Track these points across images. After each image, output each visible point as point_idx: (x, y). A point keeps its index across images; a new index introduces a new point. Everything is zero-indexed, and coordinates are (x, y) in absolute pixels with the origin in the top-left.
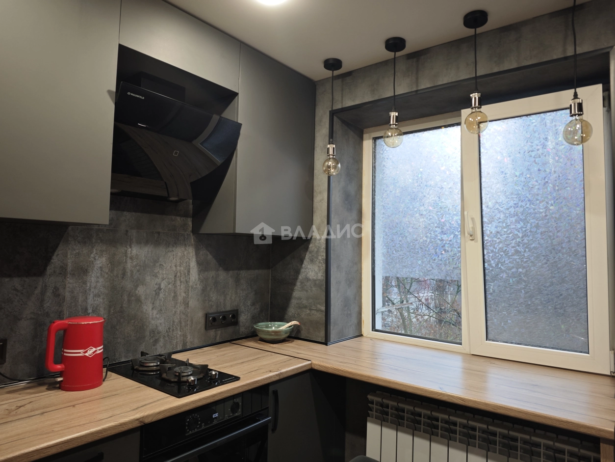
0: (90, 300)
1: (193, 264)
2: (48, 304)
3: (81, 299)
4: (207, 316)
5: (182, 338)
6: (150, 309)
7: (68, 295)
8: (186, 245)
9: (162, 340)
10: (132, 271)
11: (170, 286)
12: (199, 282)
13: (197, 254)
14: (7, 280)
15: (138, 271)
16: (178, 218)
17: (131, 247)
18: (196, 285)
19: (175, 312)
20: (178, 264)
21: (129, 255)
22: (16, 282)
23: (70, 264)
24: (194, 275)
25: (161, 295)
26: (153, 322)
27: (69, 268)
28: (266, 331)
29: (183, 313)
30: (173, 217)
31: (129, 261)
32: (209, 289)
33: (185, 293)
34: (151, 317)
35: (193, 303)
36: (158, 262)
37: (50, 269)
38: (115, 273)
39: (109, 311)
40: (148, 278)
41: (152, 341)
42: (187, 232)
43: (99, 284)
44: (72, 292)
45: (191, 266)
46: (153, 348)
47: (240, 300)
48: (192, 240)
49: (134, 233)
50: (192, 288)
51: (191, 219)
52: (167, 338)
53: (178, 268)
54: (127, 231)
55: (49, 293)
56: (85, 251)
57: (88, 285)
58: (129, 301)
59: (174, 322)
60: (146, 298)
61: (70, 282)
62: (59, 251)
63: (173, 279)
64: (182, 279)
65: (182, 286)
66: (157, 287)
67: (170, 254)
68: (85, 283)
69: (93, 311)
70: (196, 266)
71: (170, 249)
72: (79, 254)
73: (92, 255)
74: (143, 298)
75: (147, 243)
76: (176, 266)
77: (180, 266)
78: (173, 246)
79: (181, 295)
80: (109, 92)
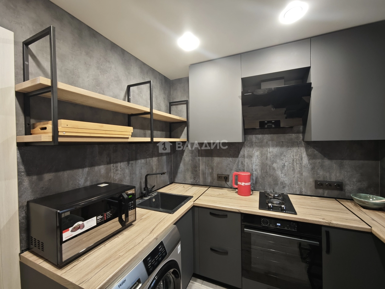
0: (254, 167)
1: (304, 155)
2: (240, 166)
3: (250, 166)
4: (316, 182)
5: (299, 189)
6: (280, 173)
7: (246, 164)
8: (299, 147)
9: (287, 187)
10: (270, 158)
11: (290, 165)
12: (309, 164)
13: (307, 151)
14: (228, 158)
15: (273, 157)
16: (294, 135)
17: (269, 148)
18: (307, 165)
19: (294, 177)
20: (294, 155)
21: (269, 151)
22: (231, 159)
24: (305, 160)
25: (285, 168)
26: (282, 179)
27: (246, 155)
29: (299, 177)
30: (290, 134)
31: (269, 153)
32: (316, 168)
33: (300, 168)
34: (280, 176)
35: (305, 174)
36: (283, 154)
37: (240, 156)
38: (263, 158)
39: (261, 172)
40: (278, 161)
41: (281, 186)
42: (299, 140)
43: (257, 162)
44: (247, 163)
45: (303, 156)
46: (282, 189)
47: (345, 177)
48: (303, 144)
49: (270, 142)
50: (304, 167)
51: (302, 134)
52: (290, 187)
54: (267, 142)
55: (240, 163)
56: (251, 149)
57: (253, 161)
58: (270, 169)
59: (293, 181)
60: (277, 169)
61: (246, 160)
62: (242, 150)
63: (292, 162)
64: (297, 162)
65: (297, 165)
66: (283, 164)
67: (289, 151)
68: (252, 161)
69: (255, 171)
70: (306, 156)
71: (290, 148)
72: (249, 151)
73: (254, 151)
74: (276, 168)
75: (277, 146)
77: (296, 156)
78: (291, 147)
79: (297, 169)
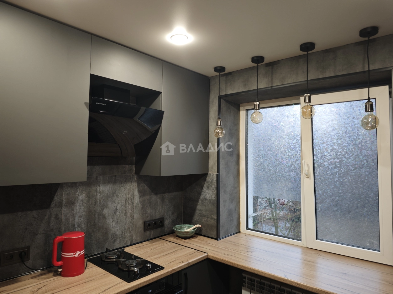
0: (76, 220)
1: (136, 193)
2: (52, 224)
3: (71, 220)
4: (145, 223)
5: (130, 237)
6: (111, 222)
7: (63, 218)
8: (131, 182)
9: (118, 239)
10: (100, 201)
11: (123, 207)
12: (140, 203)
13: (138, 187)
14: (29, 212)
15: (104, 200)
16: (127, 166)
17: (99, 187)
18: (138, 205)
19: (126, 222)
20: (127, 193)
21: (98, 191)
22: (34, 213)
23: (64, 200)
24: (137, 199)
25: (118, 213)
26: (113, 229)
27: (64, 202)
28: (180, 232)
29: (130, 222)
30: (124, 166)
31: (98, 195)
32: (146, 206)
33: (132, 210)
34: (111, 226)
35: (136, 216)
36: (115, 194)
37: (53, 204)
38: (90, 202)
39: (87, 225)
40: (110, 204)
41: (112, 241)
42: (132, 174)
43: (81, 210)
44: (66, 216)
45: (135, 194)
46: (113, 244)
47: (165, 211)
48: (136, 178)
49: (101, 178)
50: (136, 207)
51: (135, 166)
52: (121, 238)
53: (127, 196)
54: (97, 177)
55: (53, 218)
56: (73, 191)
57: (75, 211)
58: (99, 218)
59: (125, 228)
60: (109, 216)
61: (65, 210)
62: (58, 193)
63: (124, 203)
64: (130, 202)
65: (130, 206)
66: (115, 208)
67: (122, 188)
68: (73, 210)
69: (78, 226)
70: (138, 193)
71: (123, 185)
72: (69, 193)
73: (77, 194)
74: (107, 216)
75: (109, 183)
76: (126, 195)
77: (128, 195)
78: (124, 183)
79: (129, 212)
80: (86, 103)
